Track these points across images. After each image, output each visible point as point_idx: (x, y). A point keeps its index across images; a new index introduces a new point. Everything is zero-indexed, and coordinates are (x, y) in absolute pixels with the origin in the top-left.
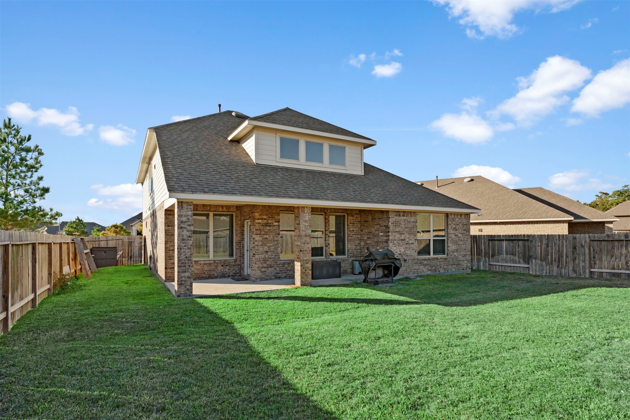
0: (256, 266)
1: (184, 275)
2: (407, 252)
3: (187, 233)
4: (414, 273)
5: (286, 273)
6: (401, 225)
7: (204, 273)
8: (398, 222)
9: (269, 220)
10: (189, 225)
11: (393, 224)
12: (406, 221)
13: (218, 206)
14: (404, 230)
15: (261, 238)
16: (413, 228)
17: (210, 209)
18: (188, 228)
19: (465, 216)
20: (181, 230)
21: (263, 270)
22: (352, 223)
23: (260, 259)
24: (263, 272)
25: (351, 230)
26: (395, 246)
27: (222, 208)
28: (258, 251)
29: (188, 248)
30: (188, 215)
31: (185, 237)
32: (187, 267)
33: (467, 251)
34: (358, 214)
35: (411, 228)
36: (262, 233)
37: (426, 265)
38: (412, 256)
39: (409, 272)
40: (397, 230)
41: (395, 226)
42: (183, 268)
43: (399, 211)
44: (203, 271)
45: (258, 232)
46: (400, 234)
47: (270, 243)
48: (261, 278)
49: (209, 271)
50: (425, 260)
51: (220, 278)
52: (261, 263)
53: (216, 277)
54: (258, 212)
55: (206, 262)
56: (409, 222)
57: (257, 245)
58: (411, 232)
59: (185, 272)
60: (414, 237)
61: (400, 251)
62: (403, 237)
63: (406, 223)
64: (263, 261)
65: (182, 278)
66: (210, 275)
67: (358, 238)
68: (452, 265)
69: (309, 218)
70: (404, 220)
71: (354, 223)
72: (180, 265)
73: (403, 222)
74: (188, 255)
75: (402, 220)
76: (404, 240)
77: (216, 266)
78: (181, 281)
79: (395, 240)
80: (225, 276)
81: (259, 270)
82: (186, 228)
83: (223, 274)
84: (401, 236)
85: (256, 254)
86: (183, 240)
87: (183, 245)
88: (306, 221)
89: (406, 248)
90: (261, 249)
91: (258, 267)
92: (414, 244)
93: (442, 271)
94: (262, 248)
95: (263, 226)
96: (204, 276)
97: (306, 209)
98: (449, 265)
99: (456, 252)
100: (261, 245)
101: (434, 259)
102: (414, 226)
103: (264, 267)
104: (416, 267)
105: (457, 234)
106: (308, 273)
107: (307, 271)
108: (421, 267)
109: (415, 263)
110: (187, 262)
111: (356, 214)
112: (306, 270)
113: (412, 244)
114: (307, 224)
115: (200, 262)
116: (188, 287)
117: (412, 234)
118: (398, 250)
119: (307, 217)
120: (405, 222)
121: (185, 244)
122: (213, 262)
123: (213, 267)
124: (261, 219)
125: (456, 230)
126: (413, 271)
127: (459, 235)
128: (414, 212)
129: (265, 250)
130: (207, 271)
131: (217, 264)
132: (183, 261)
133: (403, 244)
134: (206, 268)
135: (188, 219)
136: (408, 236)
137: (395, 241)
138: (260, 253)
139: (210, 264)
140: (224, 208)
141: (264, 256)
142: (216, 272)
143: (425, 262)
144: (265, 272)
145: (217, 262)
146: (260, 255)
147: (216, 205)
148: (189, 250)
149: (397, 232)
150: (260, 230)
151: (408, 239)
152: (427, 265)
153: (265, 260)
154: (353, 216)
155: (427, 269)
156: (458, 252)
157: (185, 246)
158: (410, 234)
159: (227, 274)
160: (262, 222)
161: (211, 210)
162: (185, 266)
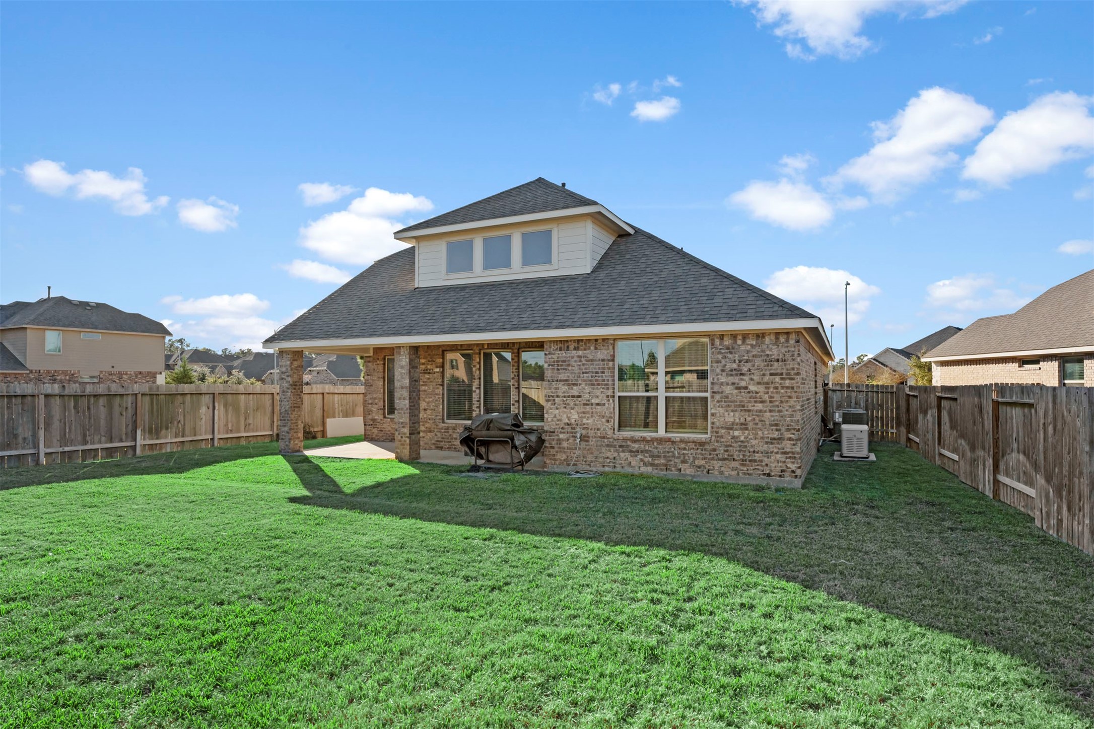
2: (585, 421)
4: (604, 466)
6: (570, 368)
8: (564, 361)
11: (552, 365)
14: (580, 377)
16: (603, 372)
19: (777, 338)
26: (557, 409)
30: (287, 366)
33: (783, 429)
35: (597, 373)
37: (638, 451)
38: (598, 429)
39: (592, 462)
40: (562, 376)
41: (558, 369)
42: (283, 422)
43: (567, 341)
46: (569, 385)
50: (634, 441)
56: (592, 360)
58: (597, 380)
59: (285, 426)
60: (605, 391)
61: (569, 418)
62: (575, 391)
68: (724, 459)
69: (406, 362)
70: (579, 357)
73: (575, 361)
75: (573, 357)
76: (579, 396)
79: (558, 396)
84: (572, 389)
88: (402, 367)
89: (584, 413)
92: (604, 405)
93: (688, 470)
97: (402, 350)
98: (713, 459)
99: (741, 429)
101: (660, 441)
102: (604, 368)
104: (609, 454)
105: (743, 384)
108: (622, 455)
109: (608, 446)
112: (402, 437)
113: (598, 404)
116: (287, 443)
117: (598, 384)
118: (565, 416)
120: (580, 361)
125: (742, 374)
126: (601, 460)
127: (752, 388)
128: (603, 340)
136: (588, 389)
137: (557, 399)
143: (636, 446)
149: (561, 381)
151: (587, 396)
152: (642, 452)
155: (642, 460)
156: (747, 429)
158: (593, 385)
162: (285, 420)
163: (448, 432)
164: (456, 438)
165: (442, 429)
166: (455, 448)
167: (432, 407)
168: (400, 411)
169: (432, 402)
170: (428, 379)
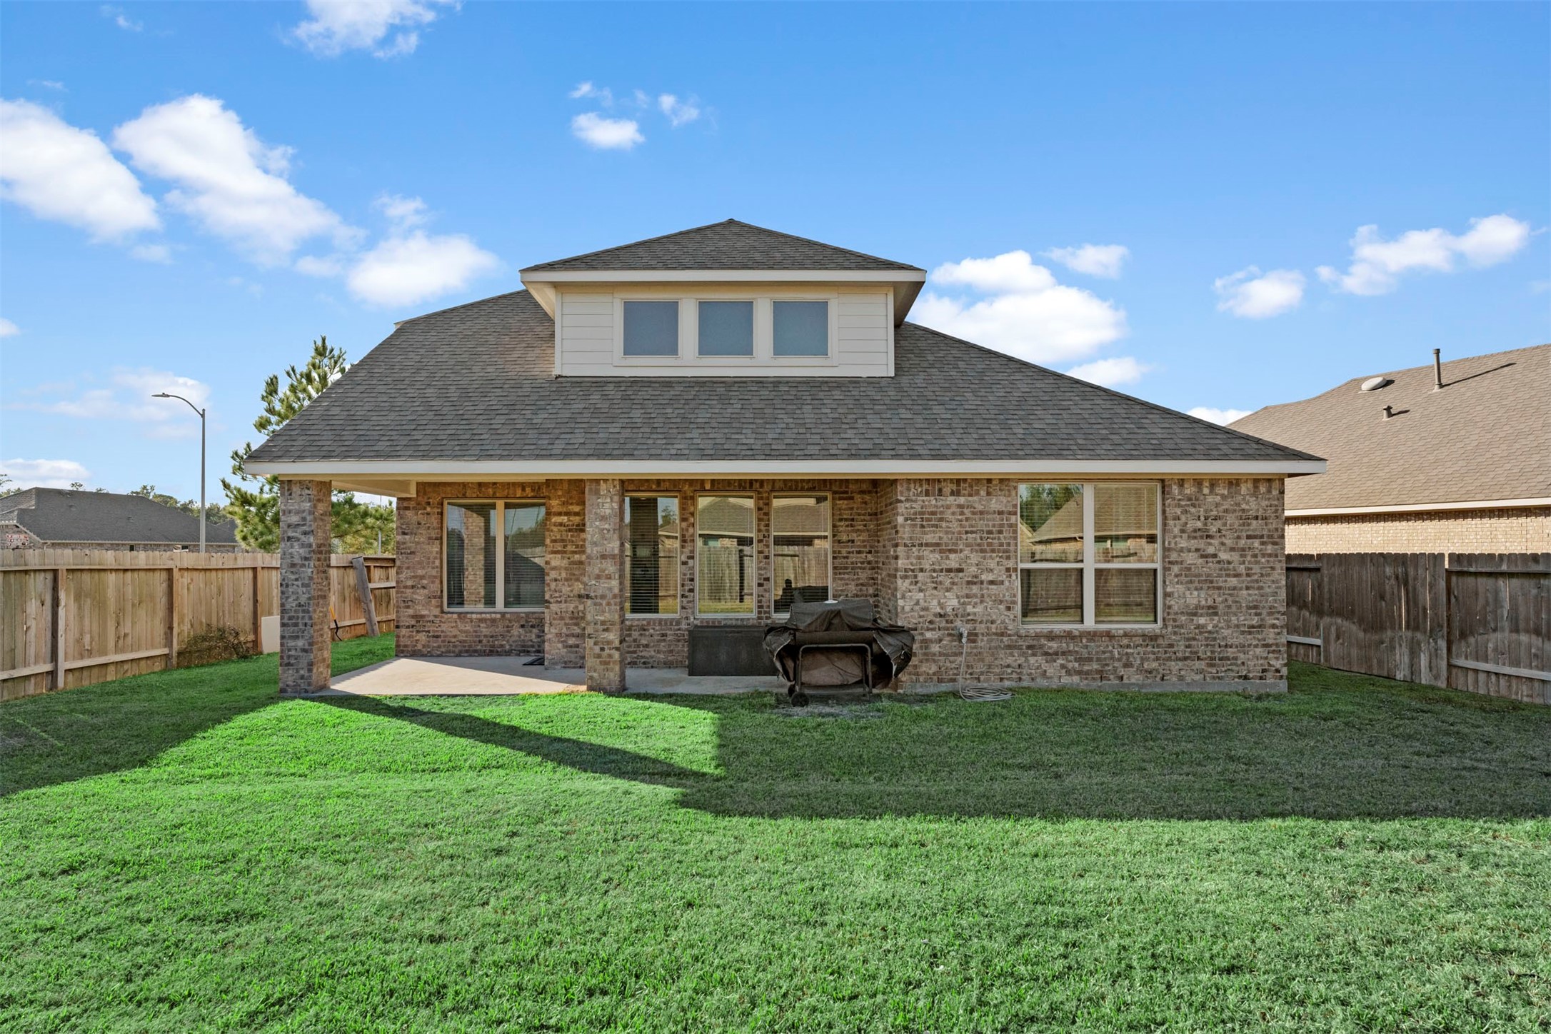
0: (553, 631)
1: (293, 644)
2: (969, 609)
3: (301, 551)
4: (1001, 679)
6: (944, 524)
7: (480, 641)
8: (933, 513)
10: (305, 533)
11: (913, 520)
12: (967, 511)
13: (514, 484)
14: (961, 539)
15: (566, 561)
16: (1000, 532)
17: (494, 493)
18: (303, 538)
19: (1256, 487)
20: (288, 544)
21: (571, 641)
22: (846, 520)
23: (564, 614)
24: (571, 647)
26: (921, 590)
27: (523, 489)
28: (557, 595)
29: (303, 585)
30: (304, 511)
31: (297, 560)
32: (301, 627)
33: (1264, 612)
34: (870, 492)
35: (990, 532)
36: (570, 548)
37: (1056, 654)
38: (993, 622)
39: (982, 673)
40: (930, 538)
41: (923, 526)
42: (292, 629)
43: (939, 480)
44: (476, 636)
45: (559, 547)
46: (941, 552)
48: (565, 663)
49: (492, 637)
50: (1051, 637)
51: (519, 655)
52: (566, 624)
53: (508, 653)
54: (559, 497)
55: (484, 616)
56: (981, 513)
57: (556, 580)
58: (989, 544)
59: (297, 637)
60: (1004, 562)
61: (941, 605)
62: (953, 560)
63: (969, 515)
64: (571, 618)
65: (289, 650)
66: (493, 646)
68: (1185, 659)
69: (612, 509)
70: (960, 506)
71: (853, 520)
72: (286, 621)
73: (953, 514)
74: (303, 599)
75: (948, 507)
77: (508, 627)
78: (289, 657)
79: (922, 570)
80: (528, 652)
81: (559, 642)
82: (298, 540)
83: (523, 646)
84: (948, 558)
85: (552, 600)
86: (293, 565)
87: (293, 577)
88: (603, 518)
89: (968, 596)
90: (566, 590)
91: (559, 635)
92: (1002, 583)
93: (1132, 677)
94: (569, 586)
95: (570, 530)
96: (479, 647)
97: (603, 486)
98: (1169, 659)
99: (1208, 615)
100: (566, 580)
101: (1092, 636)
102: (1002, 525)
103: (573, 635)
104: (1010, 660)
105: (1211, 550)
106: (610, 656)
107: (607, 651)
108: (1032, 660)
109: (1009, 647)
110: (301, 615)
111: (863, 492)
112: (602, 649)
113: (992, 582)
114: (607, 526)
116: (302, 672)
117: (993, 551)
118: (935, 602)
119: (607, 505)
120: (962, 513)
121: (297, 576)
122: (499, 616)
123: (500, 629)
124: (567, 514)
125: (1208, 537)
126: (997, 670)
127: (1223, 556)
128: (1001, 480)
129: (576, 592)
130: (485, 636)
131: (510, 621)
132: (293, 614)
133: (953, 583)
134: (484, 630)
135: (304, 519)
136: (975, 558)
137: (920, 575)
138: (563, 599)
139: (493, 621)
140: (528, 490)
141: (572, 606)
142: (508, 641)
143: (1054, 645)
144: (577, 646)
145: (508, 616)
146: (563, 605)
147: (508, 484)
148: (304, 589)
149: (927, 545)
150: (563, 541)
151: (974, 569)
152: (1064, 653)
153: (577, 618)
154: (852, 498)
155: (1063, 666)
156: (1216, 614)
157: (297, 580)
158: (982, 551)
159: (533, 646)
160: (569, 520)
161: (498, 495)
162: (296, 625)
164: (647, 646)
166: (644, 663)
168: (599, 601)
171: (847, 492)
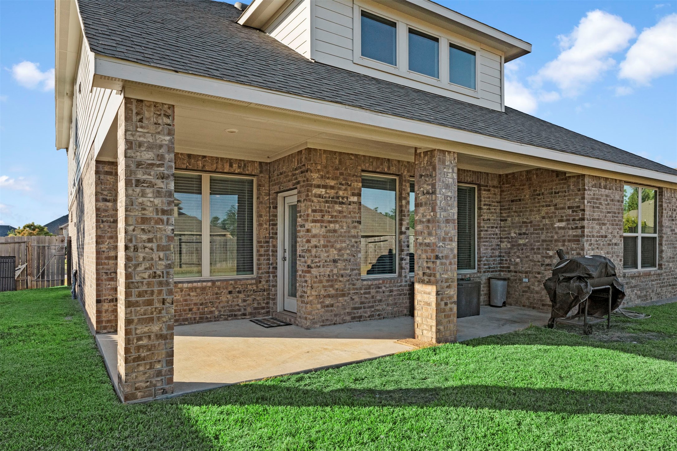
0: (314, 293)
1: (146, 329)
3: (157, 201)
5: (372, 307)
6: (601, 206)
7: (190, 310)
8: (597, 199)
9: (340, 189)
10: (163, 177)
11: (590, 202)
12: (608, 199)
13: (222, 159)
14: (606, 216)
15: (324, 229)
16: (619, 213)
17: (204, 166)
18: (160, 183)
20: (138, 190)
21: (328, 301)
22: (487, 205)
23: (322, 278)
24: (327, 306)
25: (486, 218)
26: (592, 250)
27: (231, 166)
28: (317, 260)
29: (160, 248)
30: (161, 146)
31: (150, 213)
32: (158, 305)
34: (497, 187)
35: (615, 213)
36: (327, 218)
37: (635, 287)
40: (596, 215)
41: (594, 207)
42: (142, 309)
43: (599, 178)
44: (187, 305)
45: (318, 216)
46: (599, 224)
47: (342, 242)
48: (323, 321)
49: (202, 304)
50: (633, 277)
51: (226, 319)
52: (324, 287)
53: (217, 319)
54: (319, 171)
55: (195, 284)
56: (613, 200)
57: (316, 247)
58: (615, 220)
59: (151, 320)
60: (619, 231)
62: (604, 230)
63: (609, 201)
64: (328, 281)
65: (139, 339)
66: (203, 313)
67: (497, 234)
68: (667, 286)
69: (453, 179)
71: (490, 205)
72: (133, 299)
73: (604, 200)
74: (160, 267)
75: (602, 195)
76: (606, 237)
77: (217, 294)
78: (139, 348)
80: (235, 315)
81: (318, 303)
82: (152, 185)
83: (230, 311)
84: (602, 228)
85: (313, 265)
86: (144, 220)
87: (145, 237)
88: (448, 187)
89: (608, 253)
90: (324, 255)
91: (318, 296)
92: (619, 244)
93: (654, 298)
94: (326, 252)
95: (327, 202)
96: (189, 316)
97: (447, 157)
98: (663, 287)
99: (672, 262)
100: (325, 246)
101: (642, 275)
102: (619, 209)
103: (329, 296)
105: (673, 227)
106: (451, 309)
107: (449, 305)
108: (628, 291)
110: (156, 289)
111: (494, 187)
112: (446, 304)
114: (449, 194)
115: (180, 285)
116: (158, 366)
117: (616, 225)
119: (450, 175)
121: (151, 236)
122: (209, 284)
123: (209, 296)
124: (325, 187)
125: (673, 220)
128: (620, 181)
129: (331, 258)
130: (195, 304)
131: (219, 288)
132: (145, 288)
133: (603, 245)
134: (194, 298)
135: (161, 157)
136: (610, 229)
137: (592, 239)
138: (321, 264)
139: (203, 289)
140: (235, 166)
141: (329, 269)
142: (217, 308)
143: (634, 282)
144: (332, 306)
145: (218, 284)
146: (322, 269)
147: (217, 158)
148: (162, 254)
149: (595, 220)
150: (321, 211)
151: (610, 235)
153: (332, 281)
154: (489, 190)
155: (636, 294)
156: (674, 261)
157: (150, 240)
158: (613, 225)
159: (239, 310)
160: (326, 193)
161: (207, 168)
162: (150, 303)
163: (369, 293)
164: (380, 301)
165: (361, 289)
166: (379, 315)
167: (345, 257)
168: (444, 261)
169: (345, 249)
170: (340, 212)
171: (487, 186)
